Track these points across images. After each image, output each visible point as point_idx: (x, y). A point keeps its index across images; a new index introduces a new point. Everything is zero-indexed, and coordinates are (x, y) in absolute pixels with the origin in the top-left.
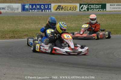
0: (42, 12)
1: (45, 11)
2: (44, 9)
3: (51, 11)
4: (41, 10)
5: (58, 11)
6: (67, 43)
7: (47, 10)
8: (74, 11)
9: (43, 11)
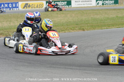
0: (10, 11)
1: (13, 9)
2: (11, 8)
3: (18, 9)
4: (9, 9)
5: (25, 9)
6: (53, 42)
7: (15, 9)
8: (40, 8)
9: (11, 9)
